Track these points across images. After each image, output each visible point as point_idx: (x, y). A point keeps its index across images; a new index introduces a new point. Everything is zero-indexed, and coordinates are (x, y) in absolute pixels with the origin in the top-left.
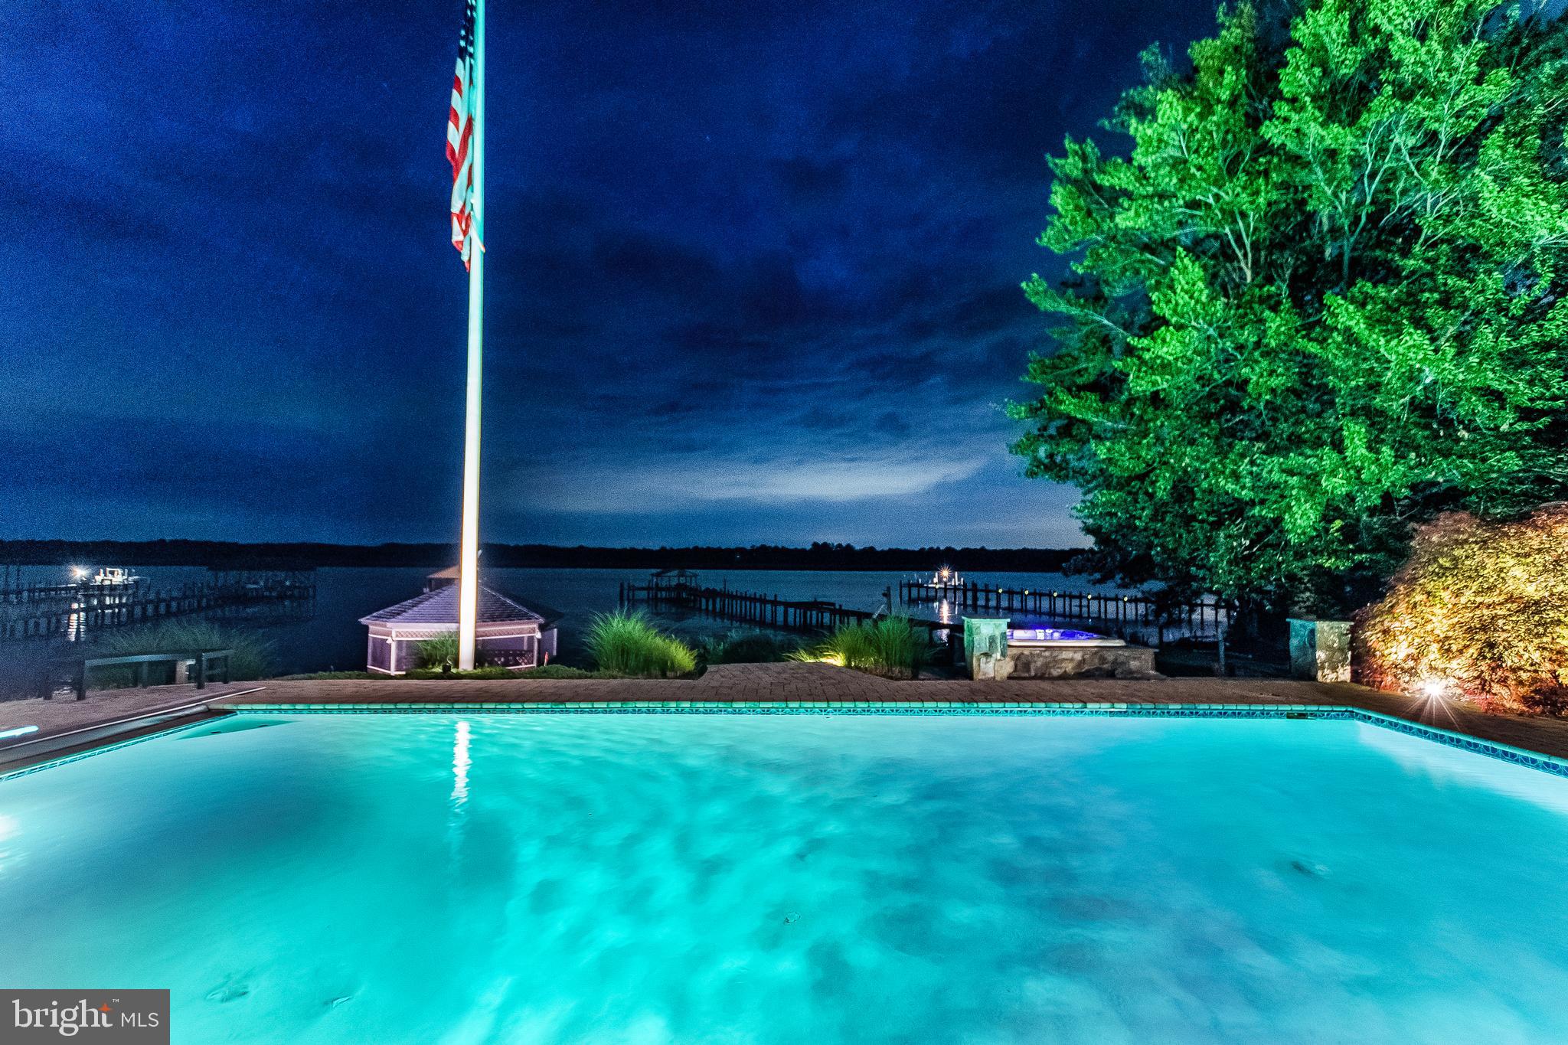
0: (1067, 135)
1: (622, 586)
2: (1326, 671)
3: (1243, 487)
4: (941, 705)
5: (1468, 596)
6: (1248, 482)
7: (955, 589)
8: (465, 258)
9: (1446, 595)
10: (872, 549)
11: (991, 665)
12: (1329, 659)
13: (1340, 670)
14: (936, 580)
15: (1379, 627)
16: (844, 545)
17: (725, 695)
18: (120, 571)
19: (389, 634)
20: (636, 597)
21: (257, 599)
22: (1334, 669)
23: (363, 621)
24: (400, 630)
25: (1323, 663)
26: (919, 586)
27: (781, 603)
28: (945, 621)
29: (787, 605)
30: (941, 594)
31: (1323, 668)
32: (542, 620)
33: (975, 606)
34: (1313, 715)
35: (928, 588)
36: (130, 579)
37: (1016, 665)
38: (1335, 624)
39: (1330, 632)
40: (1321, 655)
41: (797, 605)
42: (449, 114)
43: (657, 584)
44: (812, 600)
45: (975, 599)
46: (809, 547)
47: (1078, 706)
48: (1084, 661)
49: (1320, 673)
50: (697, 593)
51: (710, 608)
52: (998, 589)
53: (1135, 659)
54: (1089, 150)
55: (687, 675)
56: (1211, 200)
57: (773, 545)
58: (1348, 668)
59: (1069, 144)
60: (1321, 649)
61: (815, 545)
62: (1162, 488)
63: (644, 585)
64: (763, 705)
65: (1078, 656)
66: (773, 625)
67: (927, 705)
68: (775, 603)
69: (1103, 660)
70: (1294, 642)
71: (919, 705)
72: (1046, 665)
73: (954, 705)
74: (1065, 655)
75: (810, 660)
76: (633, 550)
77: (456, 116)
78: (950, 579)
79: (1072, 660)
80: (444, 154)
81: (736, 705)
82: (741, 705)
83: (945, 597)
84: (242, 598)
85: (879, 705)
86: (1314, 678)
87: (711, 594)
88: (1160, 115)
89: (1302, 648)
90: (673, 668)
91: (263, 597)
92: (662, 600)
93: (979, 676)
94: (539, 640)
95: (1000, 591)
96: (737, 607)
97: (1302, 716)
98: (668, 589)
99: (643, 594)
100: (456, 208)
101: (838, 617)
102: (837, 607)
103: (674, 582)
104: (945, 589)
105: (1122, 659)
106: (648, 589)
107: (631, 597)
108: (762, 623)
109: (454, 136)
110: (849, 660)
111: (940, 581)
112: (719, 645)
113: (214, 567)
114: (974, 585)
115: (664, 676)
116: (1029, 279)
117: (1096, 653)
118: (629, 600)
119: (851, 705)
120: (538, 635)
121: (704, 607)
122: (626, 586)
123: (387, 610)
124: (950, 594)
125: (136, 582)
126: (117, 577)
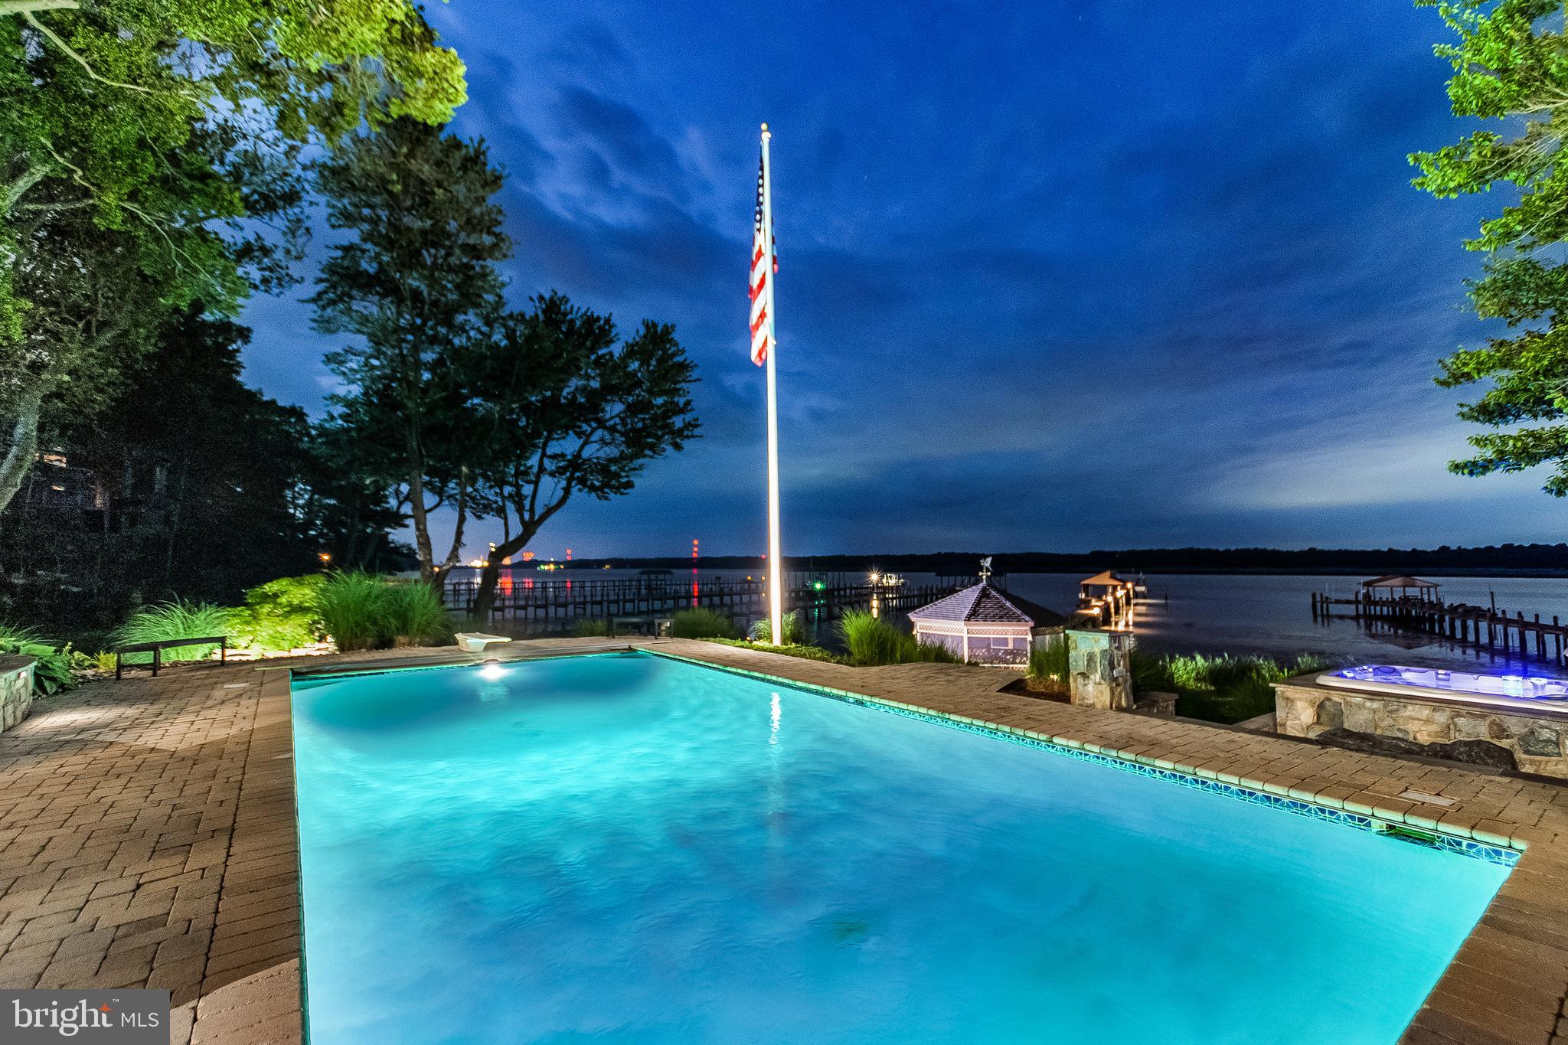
1: (1314, 596)
20: (1331, 613)
24: (922, 624)
36: (900, 581)
43: (1368, 596)
69: (1500, 731)
74: (1414, 711)
79: (1429, 722)
93: (1076, 700)
106: (1354, 602)
107: (1325, 613)
113: (940, 574)
117: (1479, 716)
118: (1322, 615)
122: (1318, 598)
125: (903, 584)
126: (892, 581)
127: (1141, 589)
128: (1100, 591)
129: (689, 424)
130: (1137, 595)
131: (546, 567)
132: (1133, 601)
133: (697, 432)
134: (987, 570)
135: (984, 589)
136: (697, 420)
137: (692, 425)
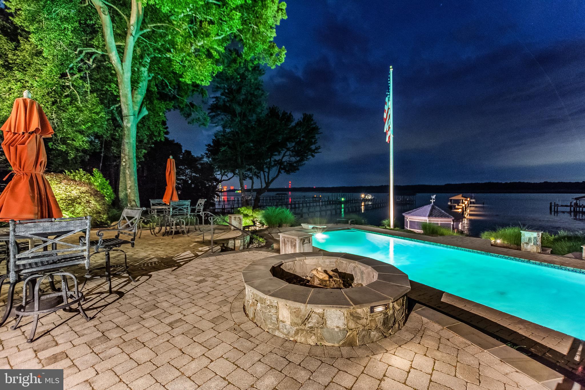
1: (551, 203)
11: (529, 247)
18: (370, 195)
20: (558, 210)
91: (402, 203)
93: (522, 250)
107: (556, 210)
118: (554, 211)
125: (374, 198)
126: (370, 197)
127: (473, 200)
128: (458, 202)
129: (317, 148)
130: (471, 203)
131: (238, 192)
132: (469, 205)
133: (319, 151)
134: (434, 199)
135: (433, 206)
136: (320, 146)
137: (317, 149)
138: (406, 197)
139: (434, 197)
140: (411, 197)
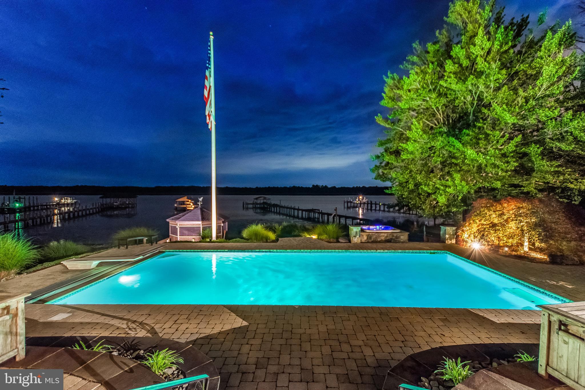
0: (389, 71)
1: (243, 203)
2: (449, 241)
3: (429, 189)
4: (340, 251)
5: (483, 222)
6: (431, 187)
7: (364, 203)
8: (209, 127)
9: (477, 221)
10: (335, 187)
11: (356, 239)
12: (449, 237)
13: (453, 240)
14: (357, 200)
15: (461, 229)
16: (324, 186)
17: (284, 248)
19: (177, 225)
21: (118, 208)
22: (451, 240)
23: (167, 220)
24: (180, 223)
25: (448, 238)
26: (351, 202)
27: (300, 210)
28: (361, 217)
29: (303, 210)
30: (359, 205)
31: (448, 240)
32: (223, 220)
33: (371, 210)
34: (436, 253)
35: (354, 203)
36: (73, 201)
37: (367, 238)
38: (452, 228)
39: (450, 230)
40: (447, 236)
41: (306, 211)
42: (204, 87)
43: (256, 202)
44: (311, 209)
45: (371, 207)
46: (311, 186)
47: (375, 251)
48: (387, 236)
49: (447, 241)
50: (271, 205)
51: (275, 211)
52: (380, 203)
53: (402, 235)
54: (395, 77)
55: (273, 241)
56: (428, 99)
57: (297, 186)
58: (455, 240)
59: (389, 74)
60: (448, 235)
61: (313, 186)
62: (411, 186)
63: (252, 202)
64: (294, 250)
65: (386, 235)
66: (298, 217)
67: (336, 250)
68: (298, 210)
69: (393, 236)
70: (441, 233)
71: (334, 250)
72: (376, 238)
73: (343, 251)
74: (382, 235)
75: (308, 236)
76: (246, 188)
77: (206, 87)
78: (362, 200)
79: (384, 236)
80: (203, 99)
81: (288, 250)
82: (289, 250)
83: (360, 206)
84: (112, 208)
85: (324, 250)
86: (445, 242)
87: (275, 206)
88: (410, 77)
89: (443, 234)
90: (269, 239)
91: (120, 207)
92: (258, 208)
93: (352, 242)
94: (222, 226)
95: (381, 204)
96: (285, 211)
97: (434, 253)
98: (260, 204)
99: (251, 206)
100: (207, 114)
101: (321, 215)
102: (321, 211)
103: (262, 201)
104: (361, 204)
105: (398, 236)
106: (253, 204)
108: (294, 217)
109: (206, 93)
110: (318, 237)
111: (359, 200)
112: (280, 227)
114: (371, 202)
115: (267, 242)
116: (377, 115)
117: (391, 234)
118: (246, 208)
119: (317, 250)
120: (222, 225)
121: (273, 211)
122: (245, 203)
123: (175, 217)
124: (362, 205)
126: (69, 200)
134: (201, 202)
138: (124, 200)
139: (201, 199)
140: (132, 200)
